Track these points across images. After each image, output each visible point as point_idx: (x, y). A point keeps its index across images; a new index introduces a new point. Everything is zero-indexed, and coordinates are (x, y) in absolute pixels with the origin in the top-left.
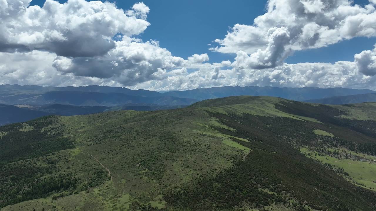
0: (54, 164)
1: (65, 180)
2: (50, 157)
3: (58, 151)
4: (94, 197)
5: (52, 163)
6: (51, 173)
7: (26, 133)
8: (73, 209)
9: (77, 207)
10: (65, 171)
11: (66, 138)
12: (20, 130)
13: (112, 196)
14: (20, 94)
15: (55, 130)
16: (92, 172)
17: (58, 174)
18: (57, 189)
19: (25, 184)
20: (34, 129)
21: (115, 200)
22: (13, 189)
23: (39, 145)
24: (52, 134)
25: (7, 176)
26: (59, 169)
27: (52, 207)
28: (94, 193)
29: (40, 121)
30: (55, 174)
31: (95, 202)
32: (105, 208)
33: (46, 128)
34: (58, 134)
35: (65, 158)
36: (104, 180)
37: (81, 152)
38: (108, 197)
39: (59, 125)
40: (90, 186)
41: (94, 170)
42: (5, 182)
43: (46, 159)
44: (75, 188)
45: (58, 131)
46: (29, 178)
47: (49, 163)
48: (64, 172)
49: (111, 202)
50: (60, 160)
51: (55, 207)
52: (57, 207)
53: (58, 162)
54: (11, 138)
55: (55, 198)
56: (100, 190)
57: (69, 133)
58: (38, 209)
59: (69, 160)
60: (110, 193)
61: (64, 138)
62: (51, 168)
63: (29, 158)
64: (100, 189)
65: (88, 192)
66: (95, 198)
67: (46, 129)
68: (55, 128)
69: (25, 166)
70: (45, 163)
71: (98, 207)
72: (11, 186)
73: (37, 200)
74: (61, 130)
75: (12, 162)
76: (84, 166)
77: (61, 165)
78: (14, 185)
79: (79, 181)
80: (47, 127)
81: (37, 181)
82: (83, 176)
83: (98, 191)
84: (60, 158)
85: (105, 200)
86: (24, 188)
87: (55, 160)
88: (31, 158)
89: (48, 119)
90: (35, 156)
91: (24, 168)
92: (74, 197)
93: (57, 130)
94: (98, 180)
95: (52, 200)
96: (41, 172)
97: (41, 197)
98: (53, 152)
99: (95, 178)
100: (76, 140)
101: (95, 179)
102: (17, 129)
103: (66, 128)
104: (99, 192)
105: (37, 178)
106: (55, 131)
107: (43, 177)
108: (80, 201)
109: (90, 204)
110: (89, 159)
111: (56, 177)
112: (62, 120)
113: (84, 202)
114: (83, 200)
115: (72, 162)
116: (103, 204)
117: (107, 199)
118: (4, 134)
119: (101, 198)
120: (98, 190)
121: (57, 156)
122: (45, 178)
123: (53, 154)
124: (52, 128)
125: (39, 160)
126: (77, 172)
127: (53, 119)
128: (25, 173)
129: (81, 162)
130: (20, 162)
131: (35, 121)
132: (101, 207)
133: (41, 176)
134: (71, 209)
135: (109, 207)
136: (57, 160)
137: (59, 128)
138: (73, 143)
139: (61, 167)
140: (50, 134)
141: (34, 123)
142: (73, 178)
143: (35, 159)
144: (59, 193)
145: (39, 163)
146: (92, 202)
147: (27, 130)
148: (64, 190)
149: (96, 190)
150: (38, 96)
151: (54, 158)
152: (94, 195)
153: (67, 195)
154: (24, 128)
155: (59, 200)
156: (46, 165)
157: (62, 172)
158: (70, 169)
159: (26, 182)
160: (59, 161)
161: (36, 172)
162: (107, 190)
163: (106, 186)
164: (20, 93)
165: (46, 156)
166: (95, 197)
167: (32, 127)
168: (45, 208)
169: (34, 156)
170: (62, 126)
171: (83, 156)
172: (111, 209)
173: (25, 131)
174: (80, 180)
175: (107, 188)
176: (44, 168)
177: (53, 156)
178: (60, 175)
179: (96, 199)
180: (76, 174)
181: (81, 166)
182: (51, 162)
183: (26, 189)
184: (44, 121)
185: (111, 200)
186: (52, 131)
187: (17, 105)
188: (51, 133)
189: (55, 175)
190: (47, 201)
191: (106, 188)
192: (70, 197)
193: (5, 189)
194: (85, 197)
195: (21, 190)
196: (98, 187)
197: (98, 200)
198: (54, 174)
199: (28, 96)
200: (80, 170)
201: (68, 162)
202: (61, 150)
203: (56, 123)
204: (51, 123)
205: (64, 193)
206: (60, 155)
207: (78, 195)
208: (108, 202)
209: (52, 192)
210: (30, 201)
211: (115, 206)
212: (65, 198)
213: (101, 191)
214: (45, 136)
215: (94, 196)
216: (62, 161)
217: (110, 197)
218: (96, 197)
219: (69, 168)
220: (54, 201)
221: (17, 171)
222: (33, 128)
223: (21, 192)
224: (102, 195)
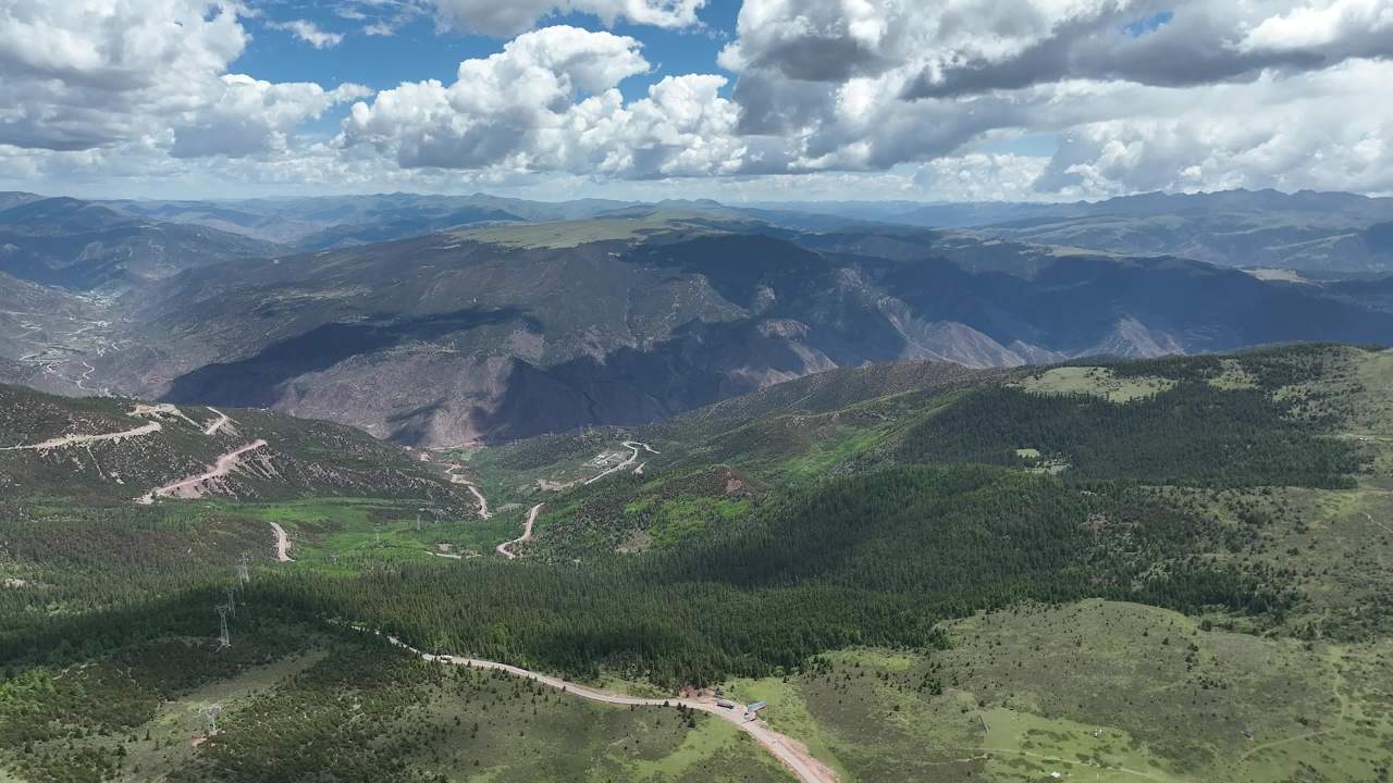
0: (1254, 527)
1: (1263, 585)
2: (1252, 499)
3: (1284, 488)
4: (1318, 669)
5: (1251, 520)
6: (1235, 549)
7: (1225, 394)
8: (1239, 675)
9: (1252, 674)
10: (1277, 558)
11: (1344, 444)
12: (1212, 382)
13: (1379, 691)
14: (1277, 226)
15: (1321, 401)
16: (1360, 593)
17: (1256, 558)
18: (1232, 602)
19: (1161, 556)
20: (1253, 385)
21: (1380, 707)
22: (1129, 559)
23: (1249, 446)
24: (1306, 415)
25: (1126, 520)
26: (1263, 546)
27: (1188, 645)
28: (1325, 658)
29: (1282, 360)
30: (1247, 558)
31: (1312, 683)
32: (1336, 715)
33: (1293, 390)
34: (1329, 421)
35: (1295, 517)
36: (1384, 632)
37: (1365, 510)
38: (1365, 689)
39: (1345, 388)
40: (1324, 634)
41: (1372, 588)
42: (1117, 535)
43: (1239, 503)
44: (1279, 619)
45: (1330, 410)
46: (1174, 546)
47: (1241, 516)
48: (1274, 561)
49: (1363, 707)
50: (1278, 518)
51: (1196, 649)
52: (1200, 651)
53: (1270, 522)
54: (1180, 403)
55: (1207, 626)
56: (1348, 658)
57: (1369, 425)
58: (1155, 634)
59: (1307, 529)
60: (1376, 680)
61: (1339, 441)
62: (1243, 536)
63: (1193, 486)
64: (1350, 655)
65: (1309, 648)
66: (1321, 674)
67: (1293, 393)
68: (1324, 396)
69: (1175, 507)
70: (1232, 513)
71: (1313, 704)
72: (1127, 550)
73: (1166, 612)
74: (1344, 407)
75: (1149, 484)
76: (1350, 562)
77: (1275, 536)
78: (1135, 550)
79: (1305, 604)
80: (1297, 388)
81: (1191, 562)
82: (1325, 595)
83: (1342, 658)
84: (1280, 510)
85: (1349, 692)
86: (1156, 567)
87: (1264, 513)
88: (1199, 487)
89: (1310, 358)
90: (1212, 485)
91: (1172, 510)
92: (1259, 643)
93: (1330, 405)
94: (1364, 625)
95: (1199, 627)
96: (1211, 540)
97: (1179, 610)
98: (1269, 484)
99: (1360, 614)
100: (1377, 459)
101: (1356, 619)
102: (1202, 377)
103: (1367, 401)
104: (1342, 662)
105: (1193, 552)
106: (1321, 404)
107: (1210, 556)
108: (1269, 662)
109: (1293, 684)
110: (1378, 546)
111: (1246, 569)
112: (1363, 369)
113: (1279, 669)
114: (1280, 662)
115: (1315, 538)
116: (1333, 700)
117: (1357, 694)
118: (1163, 388)
119: (1339, 680)
120: (1344, 655)
121: (1272, 503)
122: (1214, 560)
123: (1265, 492)
124: (1314, 395)
125: (1217, 501)
126: (1313, 574)
127: (1328, 360)
128: (1168, 527)
129: (1346, 548)
130: (1167, 488)
131: (1267, 356)
132: (1320, 707)
133: (1206, 551)
134: (1232, 672)
135: (1348, 719)
136: (1269, 515)
137: (1340, 398)
138: (1364, 467)
139: (1272, 540)
140: (1299, 415)
141: (1260, 364)
142: (1289, 589)
143: (1210, 492)
144: (1231, 616)
145: (1214, 510)
146: (1302, 679)
147: (1231, 386)
148: (1248, 614)
149: (1335, 653)
150: (1337, 238)
151: (1265, 505)
152: (1321, 663)
153: (1244, 631)
154: (1224, 376)
155: (1216, 635)
156: (1230, 521)
157: (1268, 558)
158: (1297, 559)
159: (1164, 552)
160: (1274, 521)
161: (1198, 533)
162: (1371, 668)
163: (1378, 655)
164: (1274, 222)
165: (1243, 494)
166: (1320, 669)
167: (1250, 377)
168: (1170, 641)
169: (1209, 485)
170: (1353, 391)
171: (1364, 527)
172: (1353, 726)
173: (1225, 388)
174: (1309, 601)
175: (1377, 663)
176: (1222, 528)
177: (1261, 499)
178: (1257, 566)
179: (1321, 678)
180: (1306, 579)
181: (1337, 558)
182: (1248, 515)
183: (1157, 570)
184: (1294, 362)
185: (1369, 701)
186: (1312, 403)
187: (1254, 268)
188: (1305, 410)
189: (1246, 560)
190: (1186, 624)
191: (1373, 661)
192: (1247, 638)
193: (1112, 553)
194: (1291, 657)
195: (1145, 570)
196: (1348, 647)
197: (1325, 684)
198: (1244, 556)
199: (1302, 235)
200: (1325, 573)
201: (1301, 532)
202: (1297, 485)
203: (1335, 377)
204: (1317, 372)
205: (1244, 621)
206: (1285, 503)
207: (1273, 643)
208: (1355, 705)
209: (1213, 607)
210: (1146, 607)
211: (1369, 723)
212: (1233, 636)
213: (1352, 663)
214: (1281, 417)
215: (1319, 666)
216: (1283, 522)
217: (1369, 691)
218: (1325, 671)
219: (1295, 552)
220: (1200, 633)
221: (1151, 515)
222: (1251, 382)
223: (1144, 574)
224: (1349, 676)
